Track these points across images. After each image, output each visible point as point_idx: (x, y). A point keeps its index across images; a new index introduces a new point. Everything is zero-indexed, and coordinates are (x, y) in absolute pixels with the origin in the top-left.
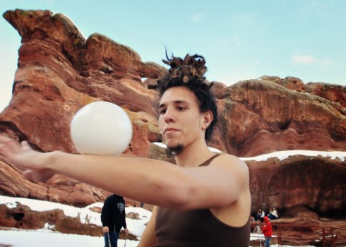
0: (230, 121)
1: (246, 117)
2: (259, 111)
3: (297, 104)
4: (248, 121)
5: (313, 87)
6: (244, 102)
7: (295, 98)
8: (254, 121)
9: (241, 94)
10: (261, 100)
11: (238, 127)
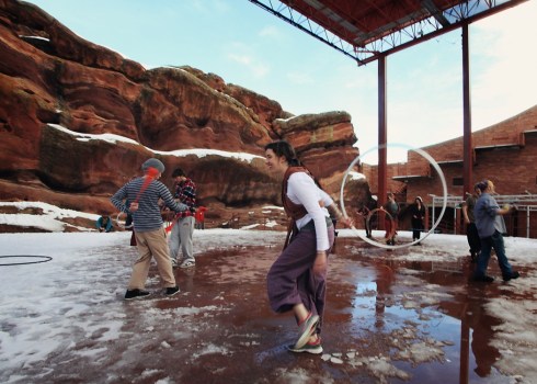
0: (146, 109)
1: (164, 108)
2: (179, 105)
3: (217, 105)
4: (166, 113)
5: (232, 89)
6: (165, 92)
7: (216, 98)
8: (172, 114)
9: (161, 82)
10: (183, 94)
11: (154, 117)
